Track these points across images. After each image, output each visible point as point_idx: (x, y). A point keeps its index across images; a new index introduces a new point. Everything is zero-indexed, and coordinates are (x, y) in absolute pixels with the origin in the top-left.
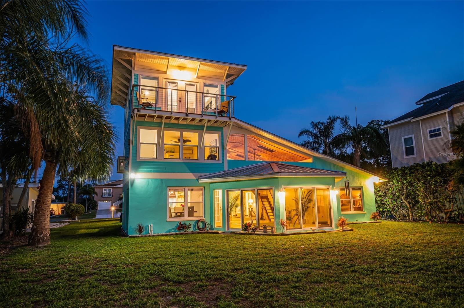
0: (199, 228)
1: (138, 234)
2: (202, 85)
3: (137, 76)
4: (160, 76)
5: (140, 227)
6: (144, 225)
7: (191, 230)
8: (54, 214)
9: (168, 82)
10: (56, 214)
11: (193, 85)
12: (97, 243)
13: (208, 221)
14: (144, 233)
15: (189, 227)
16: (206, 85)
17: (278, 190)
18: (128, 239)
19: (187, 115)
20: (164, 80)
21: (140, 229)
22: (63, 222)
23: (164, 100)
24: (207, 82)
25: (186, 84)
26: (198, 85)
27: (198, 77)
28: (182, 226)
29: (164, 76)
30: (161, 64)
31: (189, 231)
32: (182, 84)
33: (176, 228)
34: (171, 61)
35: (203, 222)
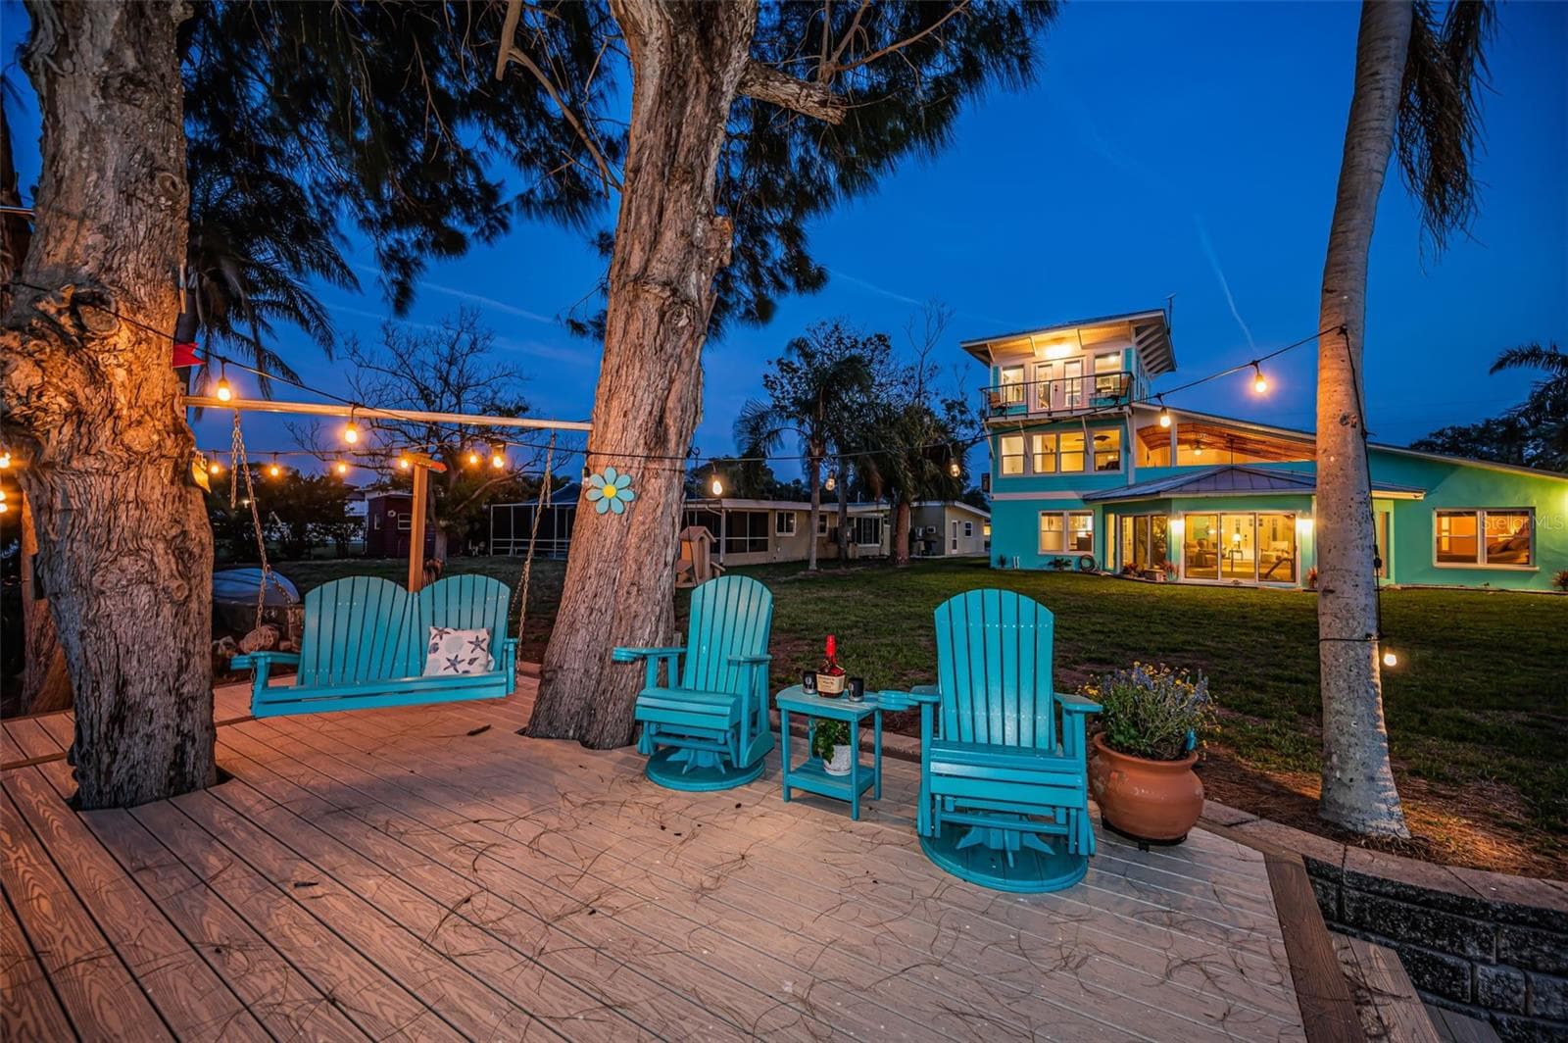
0: (1083, 567)
1: (999, 567)
2: (1091, 357)
3: (998, 369)
4: (1027, 361)
5: (1001, 558)
6: (1007, 555)
7: (1073, 567)
9: (1040, 366)
11: (1077, 361)
13: (1098, 559)
14: (1008, 566)
15: (1067, 564)
16: (1097, 356)
17: (1172, 517)
19: (1049, 415)
20: (1033, 366)
21: (1002, 561)
24: (1100, 351)
25: (1066, 363)
26: (1085, 359)
27: (1083, 348)
28: (1058, 563)
29: (1034, 359)
30: (1021, 343)
31: (1066, 569)
32: (1058, 365)
33: (1050, 564)
34: (1035, 338)
35: (1091, 559)
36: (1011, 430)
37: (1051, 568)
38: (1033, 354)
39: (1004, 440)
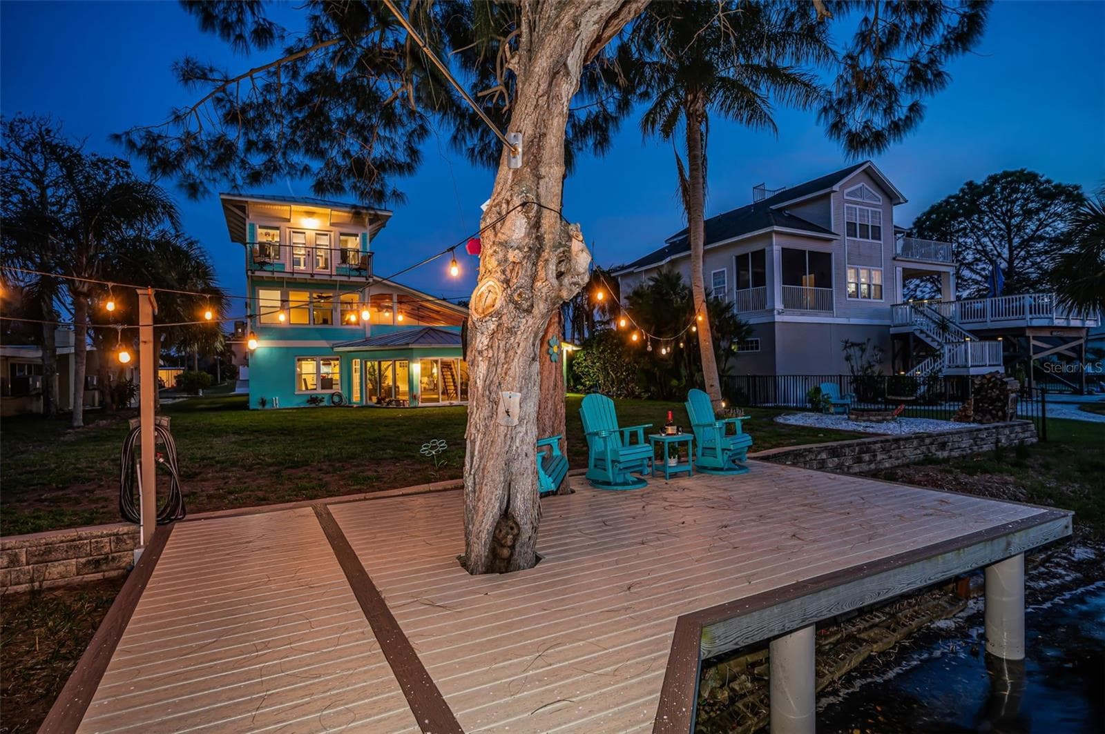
0: (333, 402)
1: (260, 407)
2: (338, 234)
3: (252, 226)
4: (283, 225)
5: (262, 399)
6: (267, 398)
7: (325, 403)
8: (164, 387)
9: (294, 232)
10: (166, 385)
11: (327, 235)
12: (212, 414)
13: (345, 395)
14: (267, 407)
15: (321, 401)
16: (342, 234)
17: (413, 362)
18: (248, 412)
19: (312, 276)
20: (288, 230)
21: (263, 403)
22: (179, 398)
23: (288, 255)
24: (345, 230)
25: (317, 234)
26: (332, 234)
27: (332, 225)
28: (314, 400)
29: (288, 224)
30: (283, 209)
31: (321, 404)
32: (311, 235)
33: (308, 401)
34: (294, 207)
35: (340, 396)
36: (271, 284)
37: (307, 405)
38: (289, 220)
39: (260, 291)
